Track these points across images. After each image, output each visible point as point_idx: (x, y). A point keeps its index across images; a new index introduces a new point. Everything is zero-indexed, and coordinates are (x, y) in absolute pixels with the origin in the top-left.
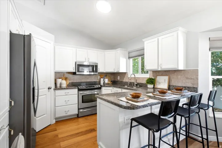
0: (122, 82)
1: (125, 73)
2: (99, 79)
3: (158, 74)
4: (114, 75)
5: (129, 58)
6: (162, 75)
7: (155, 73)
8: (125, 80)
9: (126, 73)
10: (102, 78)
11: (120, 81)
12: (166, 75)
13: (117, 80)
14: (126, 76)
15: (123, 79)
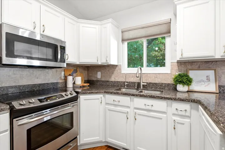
0: (108, 81)
1: (114, 67)
2: (63, 78)
3: (189, 67)
4: (88, 70)
5: (123, 40)
6: (199, 69)
7: (183, 66)
8: (114, 78)
9: (117, 66)
10: (70, 75)
11: (103, 80)
12: (209, 69)
13: (94, 79)
14: (115, 72)
15: (110, 77)
